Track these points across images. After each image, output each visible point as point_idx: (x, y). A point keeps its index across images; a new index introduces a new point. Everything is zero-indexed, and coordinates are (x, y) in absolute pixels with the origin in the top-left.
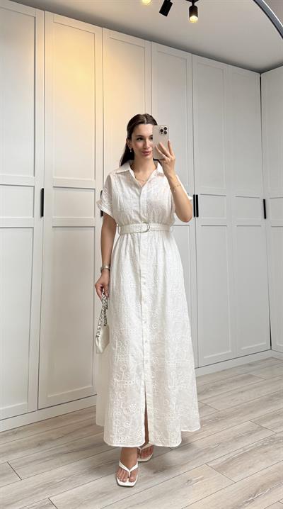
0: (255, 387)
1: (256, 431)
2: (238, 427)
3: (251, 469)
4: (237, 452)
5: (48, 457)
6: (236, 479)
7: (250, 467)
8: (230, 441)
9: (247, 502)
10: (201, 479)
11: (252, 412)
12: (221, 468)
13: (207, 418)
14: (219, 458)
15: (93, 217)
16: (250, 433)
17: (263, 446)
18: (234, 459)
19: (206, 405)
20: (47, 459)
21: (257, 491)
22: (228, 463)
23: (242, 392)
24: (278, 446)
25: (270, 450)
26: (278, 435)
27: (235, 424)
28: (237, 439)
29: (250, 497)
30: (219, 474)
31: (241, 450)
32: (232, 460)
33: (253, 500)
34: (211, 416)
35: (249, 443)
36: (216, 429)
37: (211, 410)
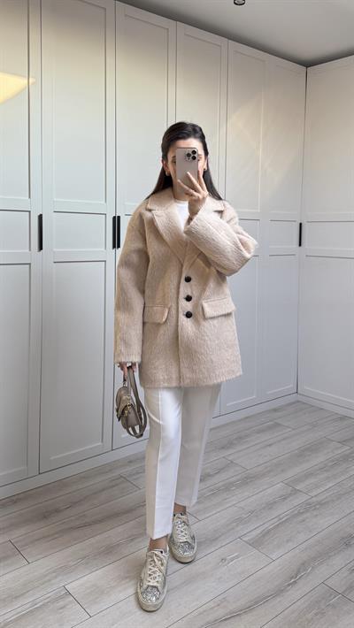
0: (284, 439)
1: (290, 494)
2: (269, 491)
3: (290, 544)
4: (272, 522)
5: (57, 533)
6: (274, 557)
7: (288, 541)
8: (264, 508)
9: (289, 585)
10: (237, 557)
11: (282, 471)
12: (257, 543)
13: (234, 479)
14: (253, 530)
15: (103, 249)
16: (284, 498)
17: (300, 514)
18: (269, 532)
19: (232, 462)
20: (56, 536)
21: (299, 572)
22: (264, 536)
23: (270, 445)
24: (315, 513)
25: (307, 518)
26: (314, 499)
27: (265, 487)
28: (270, 506)
29: (292, 578)
30: (255, 551)
31: (276, 520)
32: (266, 533)
33: (295, 582)
34: (238, 477)
35: (283, 509)
36: (247, 493)
37: (237, 468)
